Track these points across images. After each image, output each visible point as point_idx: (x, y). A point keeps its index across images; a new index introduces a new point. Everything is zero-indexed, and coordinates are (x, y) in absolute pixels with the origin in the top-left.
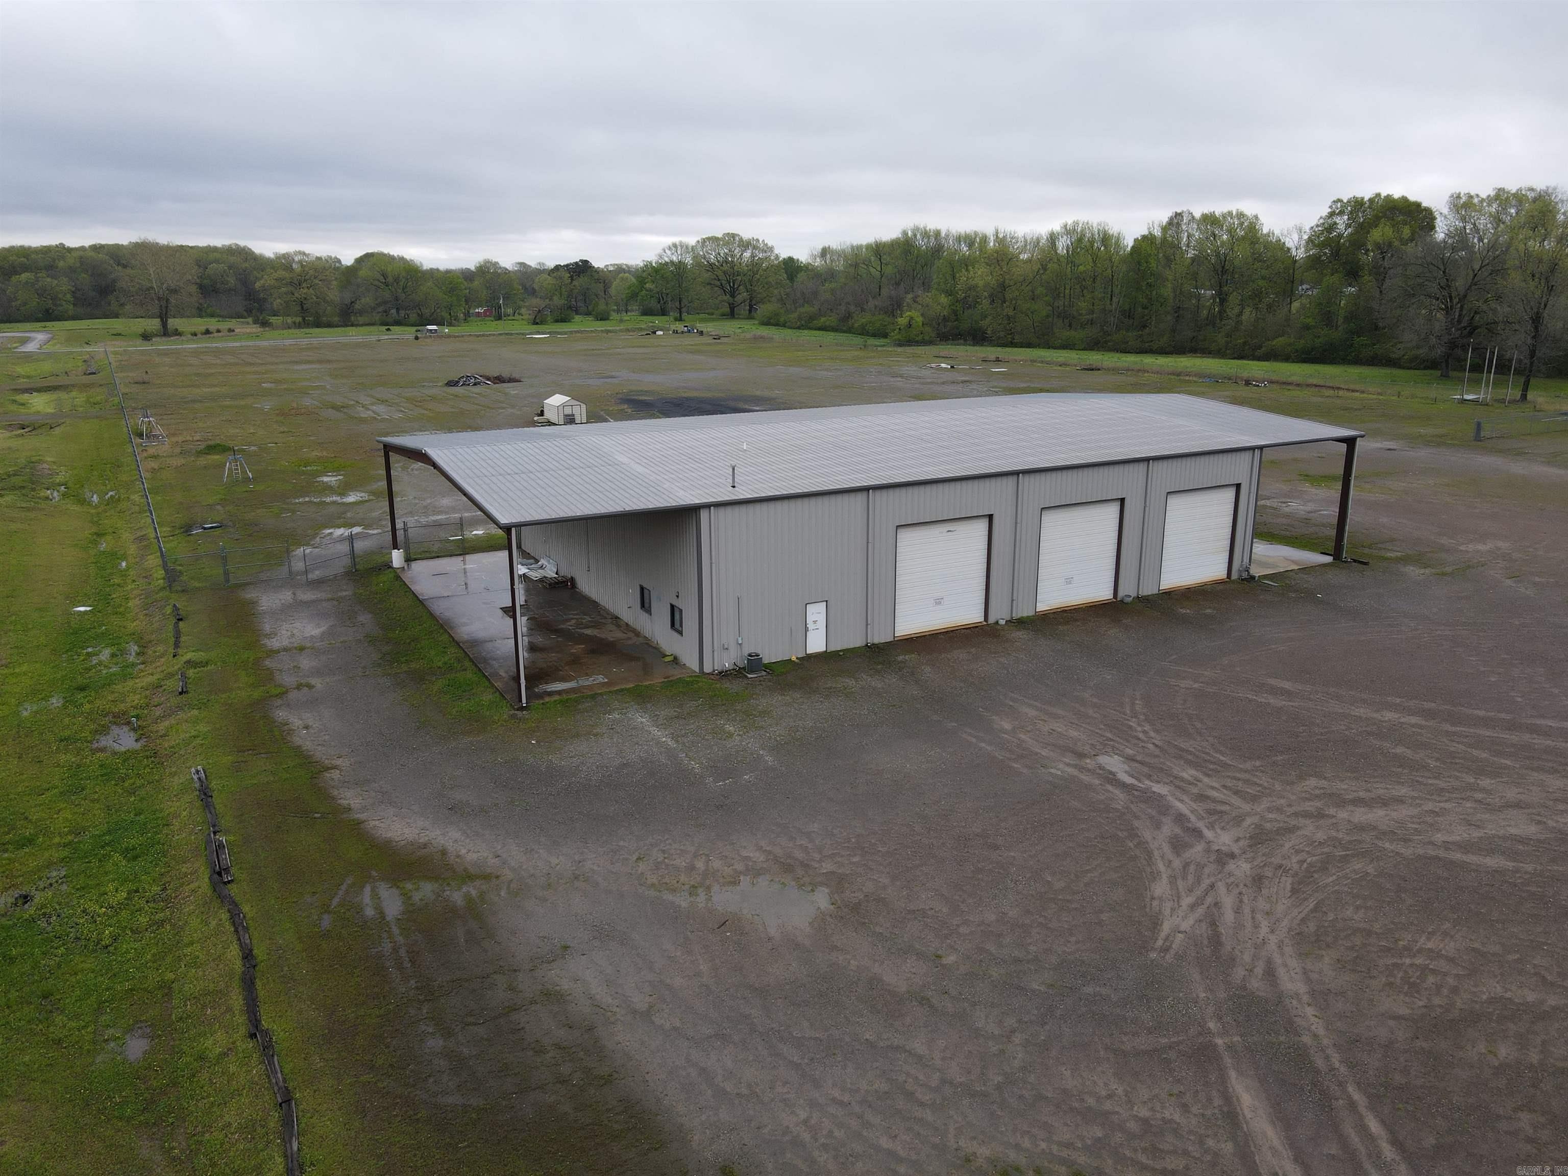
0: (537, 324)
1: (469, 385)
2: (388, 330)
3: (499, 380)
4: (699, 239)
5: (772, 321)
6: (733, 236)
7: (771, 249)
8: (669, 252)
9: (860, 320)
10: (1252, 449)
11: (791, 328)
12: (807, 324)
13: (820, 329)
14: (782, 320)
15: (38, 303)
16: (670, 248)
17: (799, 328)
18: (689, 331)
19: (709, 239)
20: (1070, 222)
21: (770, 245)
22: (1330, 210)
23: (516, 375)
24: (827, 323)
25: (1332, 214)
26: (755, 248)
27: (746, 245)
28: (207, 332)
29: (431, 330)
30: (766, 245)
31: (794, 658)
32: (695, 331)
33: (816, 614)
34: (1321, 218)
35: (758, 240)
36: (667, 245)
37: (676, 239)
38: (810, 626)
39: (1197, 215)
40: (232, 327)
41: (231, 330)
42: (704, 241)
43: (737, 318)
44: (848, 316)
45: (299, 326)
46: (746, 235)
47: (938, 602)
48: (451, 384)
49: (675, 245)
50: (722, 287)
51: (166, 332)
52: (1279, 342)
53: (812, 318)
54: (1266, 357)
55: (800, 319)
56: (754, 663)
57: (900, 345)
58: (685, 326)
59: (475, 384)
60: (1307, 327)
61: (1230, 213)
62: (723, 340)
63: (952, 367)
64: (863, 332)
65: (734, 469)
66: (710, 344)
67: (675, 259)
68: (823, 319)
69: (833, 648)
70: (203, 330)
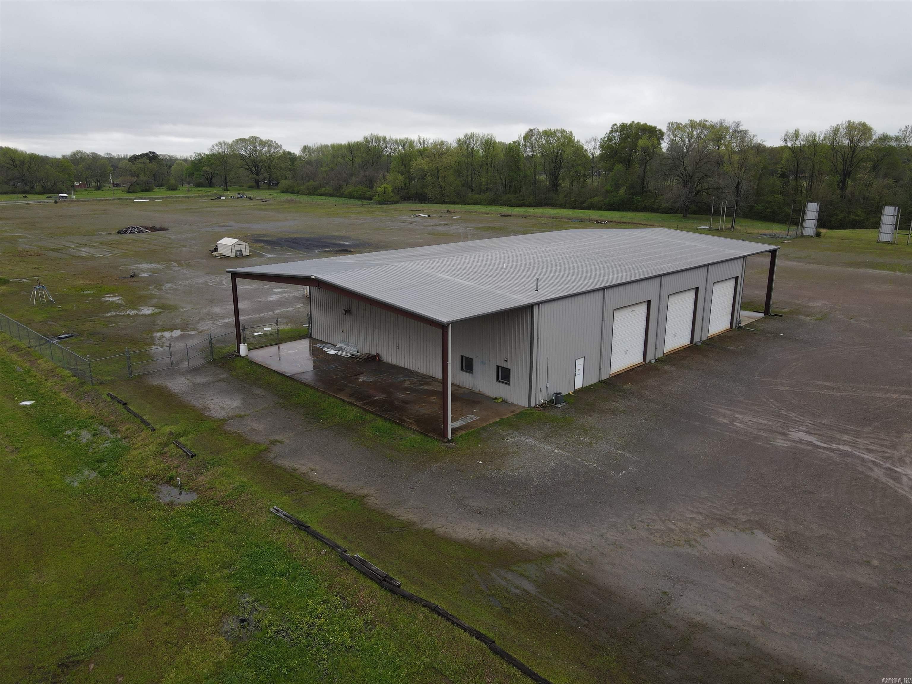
0: (130, 192)
1: (135, 233)
2: (25, 197)
3: (154, 229)
4: (234, 139)
5: (289, 190)
6: (256, 138)
7: (280, 147)
8: (216, 148)
9: (347, 190)
11: (303, 194)
12: (313, 192)
13: (321, 195)
14: (296, 190)
16: (217, 145)
17: (308, 194)
18: (241, 197)
19: (240, 139)
20: (469, 133)
21: (279, 144)
22: (611, 129)
23: (165, 225)
24: (327, 191)
25: (612, 132)
26: (270, 146)
27: (263, 144)
29: (63, 197)
30: (277, 144)
31: (571, 393)
32: (245, 197)
34: (607, 133)
35: (272, 141)
37: (221, 140)
39: (541, 131)
42: (237, 141)
43: (262, 189)
44: (340, 187)
46: (264, 138)
47: (626, 352)
48: (122, 232)
52: (596, 200)
53: (316, 189)
54: (588, 208)
55: (308, 189)
57: (381, 204)
58: (238, 194)
59: (139, 232)
60: (608, 192)
61: (558, 130)
62: (268, 202)
63: (429, 216)
64: (351, 196)
67: (220, 151)
68: (323, 189)
69: (586, 384)
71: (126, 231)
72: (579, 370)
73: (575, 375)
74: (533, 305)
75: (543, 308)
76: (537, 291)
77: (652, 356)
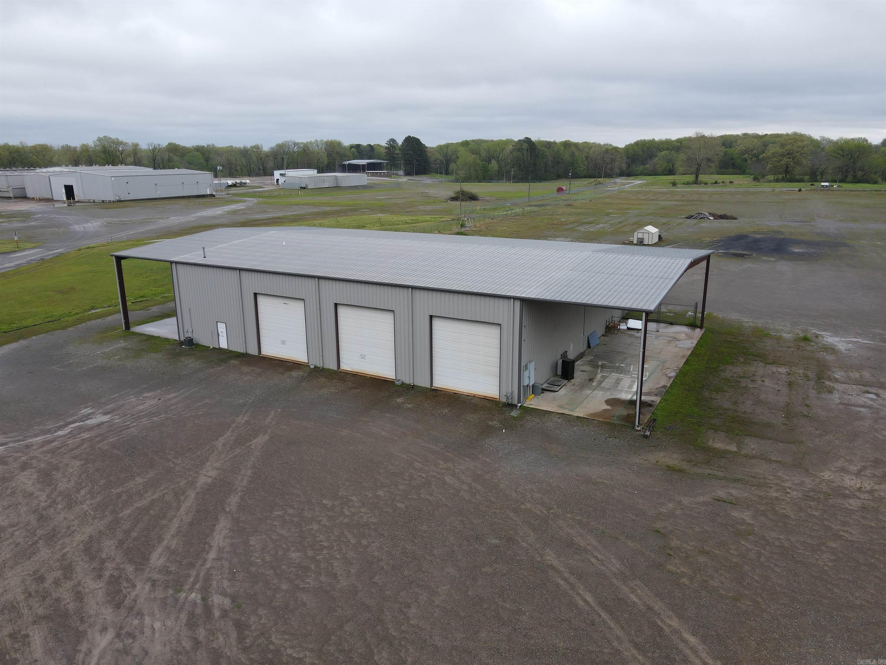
3: (721, 217)
10: (515, 298)
15: (666, 166)
23: (734, 215)
28: (716, 183)
29: (823, 186)
31: (213, 347)
33: (222, 328)
38: (220, 333)
41: (731, 182)
47: (283, 343)
48: (689, 217)
51: (697, 182)
56: (190, 342)
59: (701, 218)
65: (204, 248)
69: (231, 349)
70: (714, 182)
71: (693, 216)
72: (222, 332)
73: (218, 334)
74: (171, 262)
75: (180, 267)
76: (205, 257)
77: (316, 362)
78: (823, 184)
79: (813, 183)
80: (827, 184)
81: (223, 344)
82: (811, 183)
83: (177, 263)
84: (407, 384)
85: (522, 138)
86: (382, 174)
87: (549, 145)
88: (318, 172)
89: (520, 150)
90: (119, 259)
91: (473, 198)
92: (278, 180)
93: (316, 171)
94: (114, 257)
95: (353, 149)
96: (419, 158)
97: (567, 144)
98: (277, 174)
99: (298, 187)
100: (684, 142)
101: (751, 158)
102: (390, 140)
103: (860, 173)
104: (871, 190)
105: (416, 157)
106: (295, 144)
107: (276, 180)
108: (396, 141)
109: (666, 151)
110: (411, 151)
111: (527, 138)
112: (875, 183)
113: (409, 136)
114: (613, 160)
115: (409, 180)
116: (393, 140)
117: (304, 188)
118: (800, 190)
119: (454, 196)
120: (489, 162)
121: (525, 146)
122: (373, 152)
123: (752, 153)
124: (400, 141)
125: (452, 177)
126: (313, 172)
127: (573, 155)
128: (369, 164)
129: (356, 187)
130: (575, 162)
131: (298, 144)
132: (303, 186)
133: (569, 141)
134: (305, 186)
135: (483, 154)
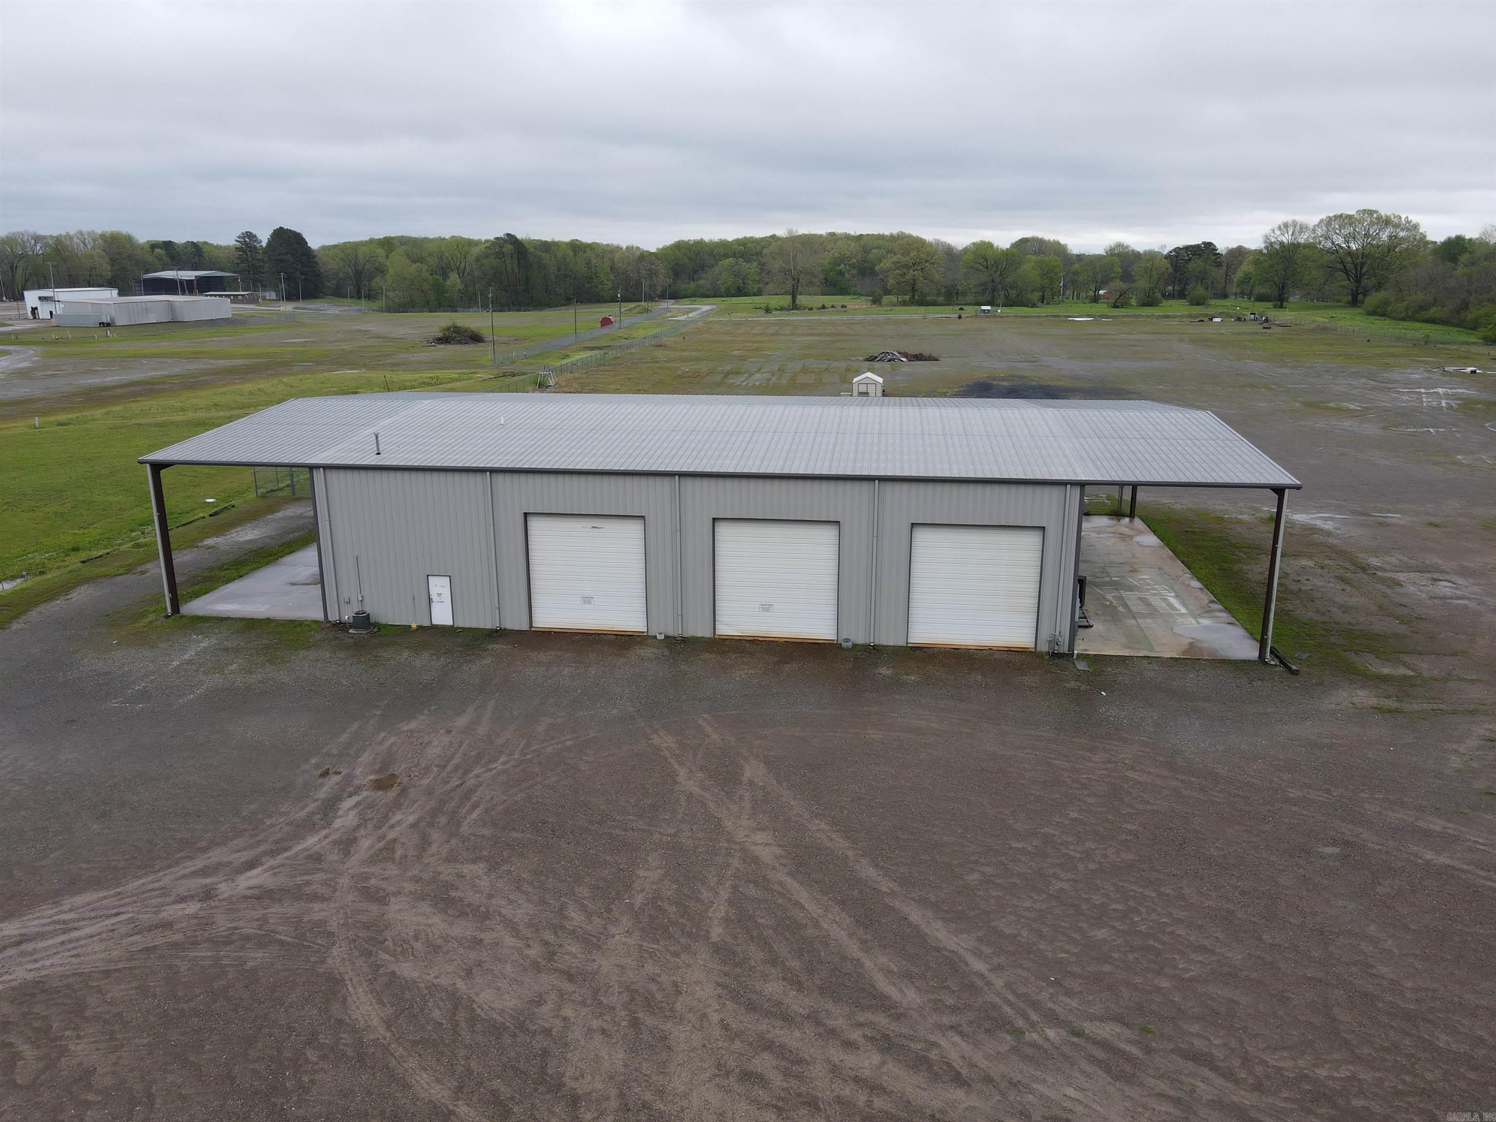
3: (916, 357)
4: (1324, 216)
5: (1378, 310)
6: (1370, 213)
7: (1416, 227)
8: (1278, 232)
11: (1394, 319)
14: (1389, 309)
15: (733, 282)
16: (1280, 228)
17: (1403, 319)
18: (1255, 320)
19: (1337, 217)
23: (934, 354)
26: (1397, 226)
27: (1385, 222)
28: (823, 307)
29: (984, 311)
30: (1409, 222)
31: (414, 626)
32: (1263, 319)
33: (439, 587)
35: (1400, 217)
36: (1276, 226)
37: (1288, 218)
38: (434, 597)
40: (845, 304)
41: (843, 306)
42: (1330, 219)
44: (1463, 308)
45: (904, 304)
46: (1385, 212)
47: (587, 600)
48: (870, 359)
49: (1286, 225)
50: (1346, 271)
51: (794, 307)
53: (1424, 307)
55: (1407, 309)
56: (363, 621)
58: (1251, 314)
59: (890, 360)
62: (1273, 330)
65: (377, 437)
66: (1257, 333)
67: (1284, 240)
68: (1433, 310)
69: (460, 624)
70: (820, 305)
71: (877, 357)
72: (439, 595)
73: (430, 600)
74: (312, 468)
75: (333, 475)
76: (378, 454)
77: (664, 628)
78: (983, 308)
79: (964, 307)
80: (989, 308)
81: (442, 616)
82: (960, 307)
83: (327, 467)
84: (862, 645)
85: (501, 234)
86: (240, 298)
87: (546, 246)
88: (120, 294)
89: (500, 255)
90: (157, 467)
91: (475, 338)
92: (34, 310)
93: (115, 292)
94: (148, 465)
95: (157, 251)
96: (305, 269)
97: (576, 246)
98: (31, 297)
99: (93, 322)
100: (749, 245)
101: (850, 270)
102: (243, 233)
103: (1013, 293)
104: (1047, 316)
105: (300, 267)
106: (37, 239)
107: (29, 310)
108: (255, 236)
109: (730, 259)
110: (289, 256)
111: (508, 235)
112: (1034, 306)
113: (280, 227)
114: (652, 273)
115: (297, 308)
116: (250, 235)
117: (108, 325)
118: (960, 317)
119: (440, 335)
120: (445, 276)
121: (508, 248)
122: (201, 256)
123: (850, 262)
124: (264, 237)
125: (375, 305)
126: (108, 295)
127: (588, 263)
128: (200, 279)
129: (212, 323)
130: (594, 276)
131: (44, 237)
132: (104, 321)
133: (577, 240)
134: (109, 321)
135: (433, 262)
